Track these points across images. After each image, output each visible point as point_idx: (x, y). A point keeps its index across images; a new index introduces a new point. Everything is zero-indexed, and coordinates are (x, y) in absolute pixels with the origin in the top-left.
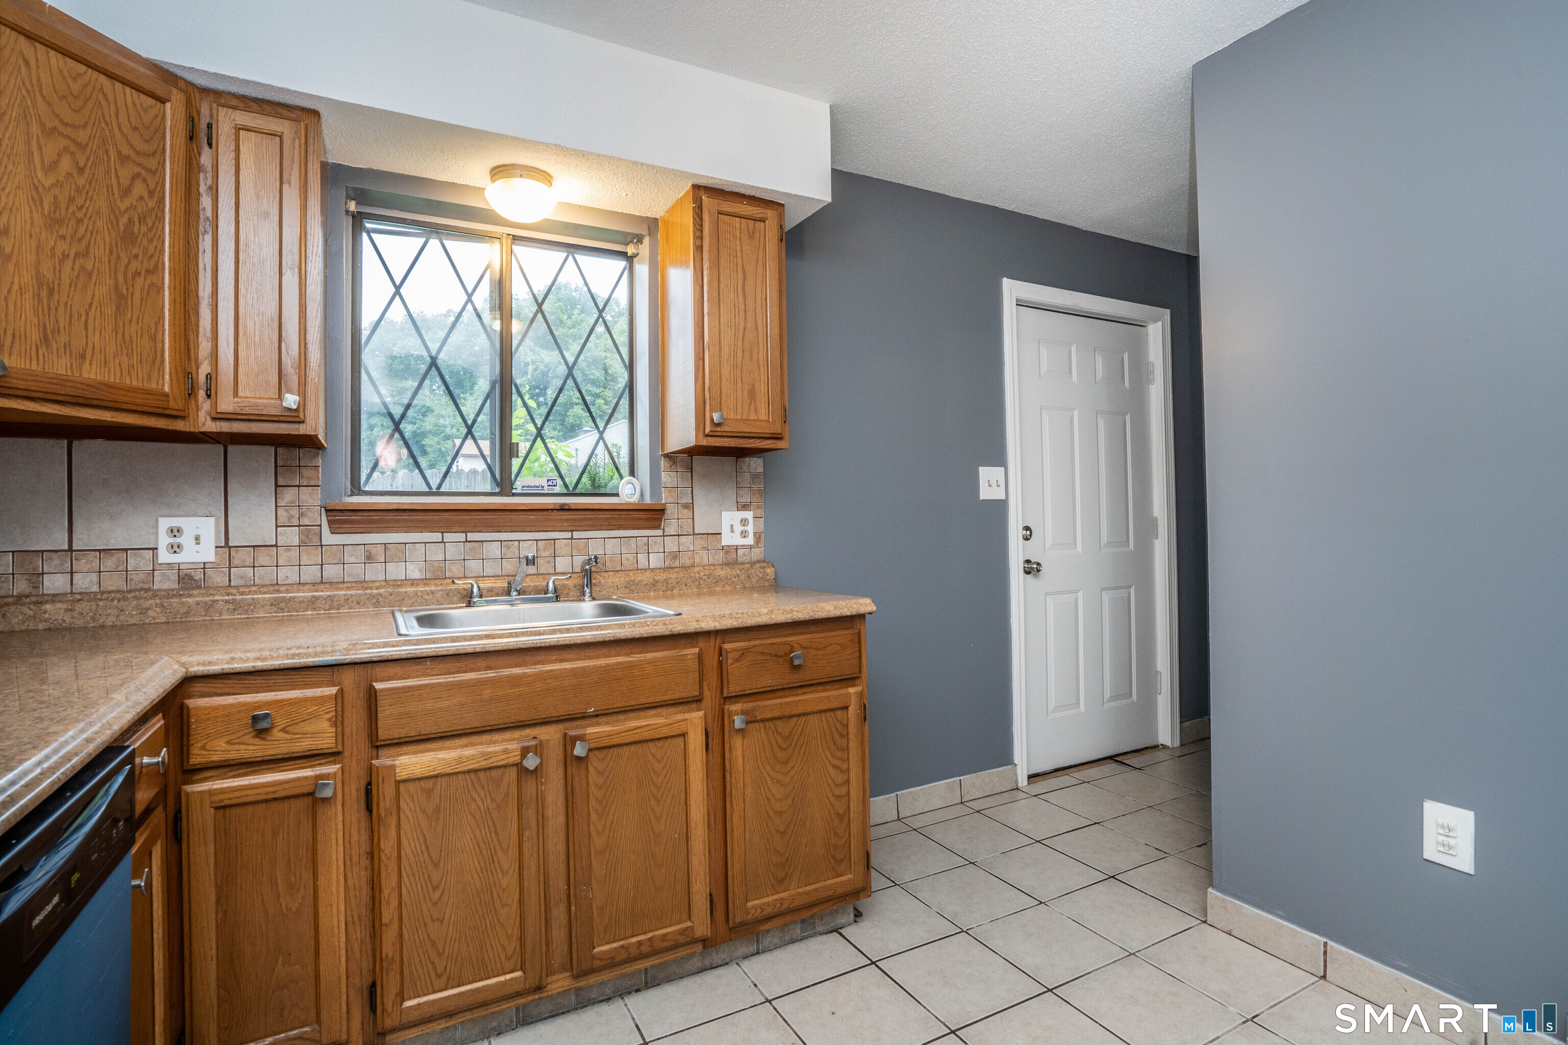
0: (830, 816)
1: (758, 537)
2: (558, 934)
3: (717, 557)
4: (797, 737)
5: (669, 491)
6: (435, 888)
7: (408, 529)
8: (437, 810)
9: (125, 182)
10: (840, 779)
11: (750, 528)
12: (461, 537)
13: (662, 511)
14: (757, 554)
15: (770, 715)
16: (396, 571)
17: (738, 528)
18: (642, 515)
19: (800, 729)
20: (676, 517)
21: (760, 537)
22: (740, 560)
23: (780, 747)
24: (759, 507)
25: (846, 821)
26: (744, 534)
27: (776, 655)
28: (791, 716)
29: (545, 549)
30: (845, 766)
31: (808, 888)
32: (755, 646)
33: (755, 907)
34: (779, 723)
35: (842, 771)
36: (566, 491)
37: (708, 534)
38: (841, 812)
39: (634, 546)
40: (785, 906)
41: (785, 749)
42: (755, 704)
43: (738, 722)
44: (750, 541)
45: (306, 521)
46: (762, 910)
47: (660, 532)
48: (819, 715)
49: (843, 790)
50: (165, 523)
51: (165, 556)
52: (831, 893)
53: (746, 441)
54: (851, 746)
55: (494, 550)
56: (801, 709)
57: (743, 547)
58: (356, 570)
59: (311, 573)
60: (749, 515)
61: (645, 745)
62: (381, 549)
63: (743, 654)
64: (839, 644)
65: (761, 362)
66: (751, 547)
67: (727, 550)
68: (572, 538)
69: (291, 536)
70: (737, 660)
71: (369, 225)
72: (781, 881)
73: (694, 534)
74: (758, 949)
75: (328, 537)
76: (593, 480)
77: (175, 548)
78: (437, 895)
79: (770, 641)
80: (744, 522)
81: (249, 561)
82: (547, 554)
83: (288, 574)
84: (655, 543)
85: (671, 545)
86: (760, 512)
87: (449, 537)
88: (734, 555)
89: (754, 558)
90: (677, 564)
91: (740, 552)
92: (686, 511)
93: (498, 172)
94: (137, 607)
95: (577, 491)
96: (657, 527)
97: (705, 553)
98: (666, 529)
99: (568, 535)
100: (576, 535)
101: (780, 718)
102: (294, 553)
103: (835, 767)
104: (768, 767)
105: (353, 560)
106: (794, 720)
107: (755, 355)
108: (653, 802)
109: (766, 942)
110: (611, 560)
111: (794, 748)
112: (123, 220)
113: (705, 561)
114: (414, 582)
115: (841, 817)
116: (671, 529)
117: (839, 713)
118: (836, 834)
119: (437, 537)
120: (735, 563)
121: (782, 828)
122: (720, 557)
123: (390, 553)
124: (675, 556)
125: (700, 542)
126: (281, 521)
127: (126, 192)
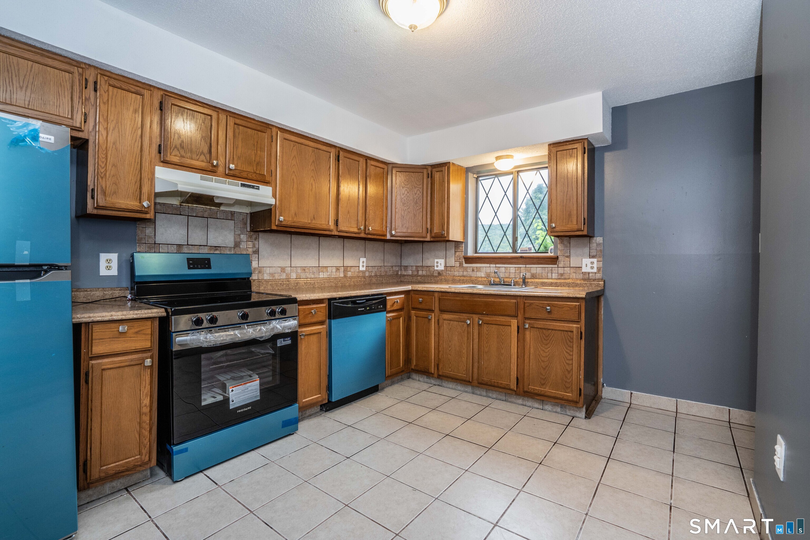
0: (564, 369)
1: (599, 269)
2: (476, 370)
3: (579, 276)
4: (551, 337)
5: (561, 251)
6: (450, 347)
7: (481, 263)
8: (451, 329)
9: (415, 192)
10: (569, 357)
11: (595, 265)
12: (494, 265)
13: (557, 258)
14: (599, 276)
15: (539, 327)
16: (479, 274)
17: (589, 265)
18: (549, 260)
19: (552, 335)
20: (563, 260)
21: (600, 269)
22: (590, 278)
23: (545, 339)
24: (600, 257)
25: (571, 373)
26: (592, 268)
27: (543, 307)
28: (549, 329)
29: (517, 270)
30: (572, 353)
31: (552, 391)
32: (534, 303)
33: (532, 389)
34: (544, 331)
35: (570, 355)
36: (535, 252)
37: (576, 267)
38: (569, 370)
39: (547, 270)
40: (542, 393)
41: (547, 340)
42: (535, 322)
43: (527, 326)
44: (595, 270)
45: (460, 261)
46: (534, 391)
47: (556, 266)
48: (560, 332)
49: (570, 362)
50: (436, 260)
51: (436, 268)
52: (561, 397)
53: (568, 233)
54: (574, 346)
55: (503, 270)
56: (552, 328)
57: (592, 273)
58: (470, 273)
59: (461, 273)
60: (595, 260)
61: (500, 326)
62: (475, 268)
63: (530, 305)
64: (569, 307)
65: (574, 203)
66: (595, 273)
67: (584, 273)
68: (526, 267)
69: (458, 264)
70: (528, 306)
71: (480, 179)
72: (543, 384)
73: (570, 267)
74: (543, 408)
75: (465, 265)
76: (545, 247)
77: (437, 266)
78: (450, 349)
79: (541, 302)
80: (592, 263)
81: (450, 270)
82: (518, 272)
83: (457, 273)
84: (555, 270)
85: (561, 271)
86: (601, 259)
87: (492, 265)
88: (587, 276)
89: (597, 278)
90: (563, 278)
91: (590, 275)
92: (567, 258)
93: (498, 158)
94: (430, 279)
95: (539, 251)
96: (556, 264)
97: (574, 274)
98: (559, 265)
99: (525, 266)
100: (527, 266)
101: (545, 329)
102: (458, 268)
103: (566, 352)
104: (540, 345)
105: (469, 271)
106: (550, 331)
107: (572, 200)
108: (501, 344)
109: (546, 407)
110: (538, 275)
111: (550, 341)
112: (415, 200)
113: (575, 277)
114: (482, 277)
115: (569, 372)
116: (561, 265)
117: (569, 333)
118: (566, 377)
119: (488, 265)
120: (589, 279)
121: (544, 367)
122: (581, 276)
123: (479, 269)
124: (562, 275)
125: (572, 270)
126: (456, 260)
127: (416, 194)
